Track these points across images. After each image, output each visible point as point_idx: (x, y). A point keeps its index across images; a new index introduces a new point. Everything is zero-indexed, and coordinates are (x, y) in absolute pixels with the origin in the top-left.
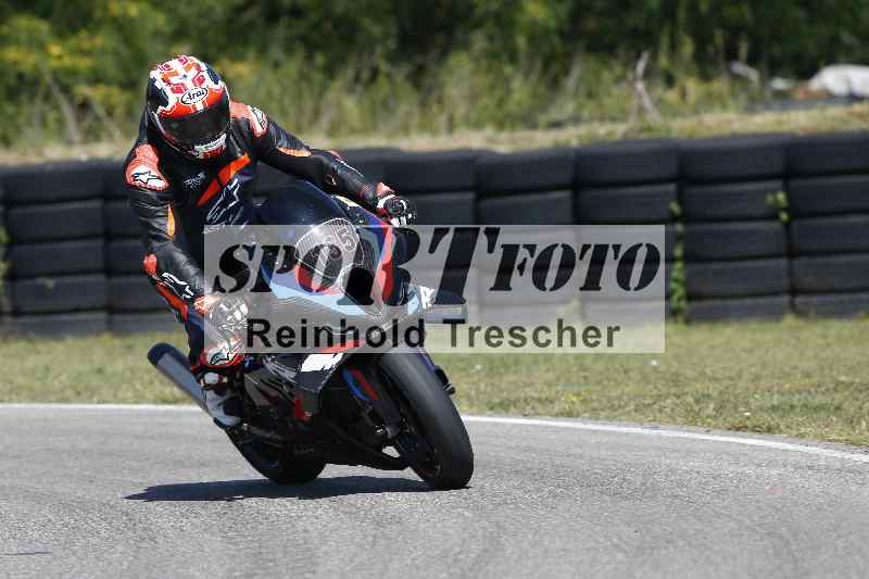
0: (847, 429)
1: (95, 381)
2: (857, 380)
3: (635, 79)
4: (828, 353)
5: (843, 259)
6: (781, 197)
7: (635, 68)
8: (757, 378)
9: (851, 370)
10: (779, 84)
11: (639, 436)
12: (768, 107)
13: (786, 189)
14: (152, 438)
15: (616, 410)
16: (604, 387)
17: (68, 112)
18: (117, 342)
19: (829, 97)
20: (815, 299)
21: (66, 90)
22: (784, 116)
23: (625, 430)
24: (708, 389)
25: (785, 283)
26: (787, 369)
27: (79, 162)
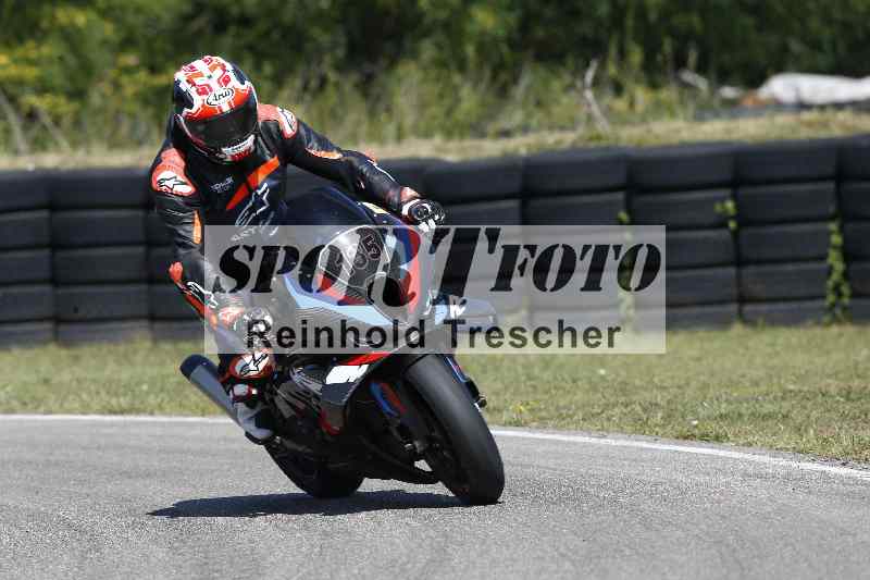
0: (795, 437)
1: (41, 391)
2: (805, 389)
3: (584, 87)
4: (776, 361)
5: (790, 267)
6: (730, 205)
7: (583, 77)
8: (705, 386)
9: (800, 378)
10: (729, 92)
11: (585, 445)
12: (717, 115)
13: (735, 197)
14: (99, 448)
15: (563, 419)
16: (552, 397)
17: (14, 121)
18: (64, 353)
19: (777, 105)
20: (764, 307)
21: (12, 100)
22: (732, 125)
23: (572, 438)
24: (656, 397)
25: (734, 291)
26: (735, 377)
27: (25, 172)
